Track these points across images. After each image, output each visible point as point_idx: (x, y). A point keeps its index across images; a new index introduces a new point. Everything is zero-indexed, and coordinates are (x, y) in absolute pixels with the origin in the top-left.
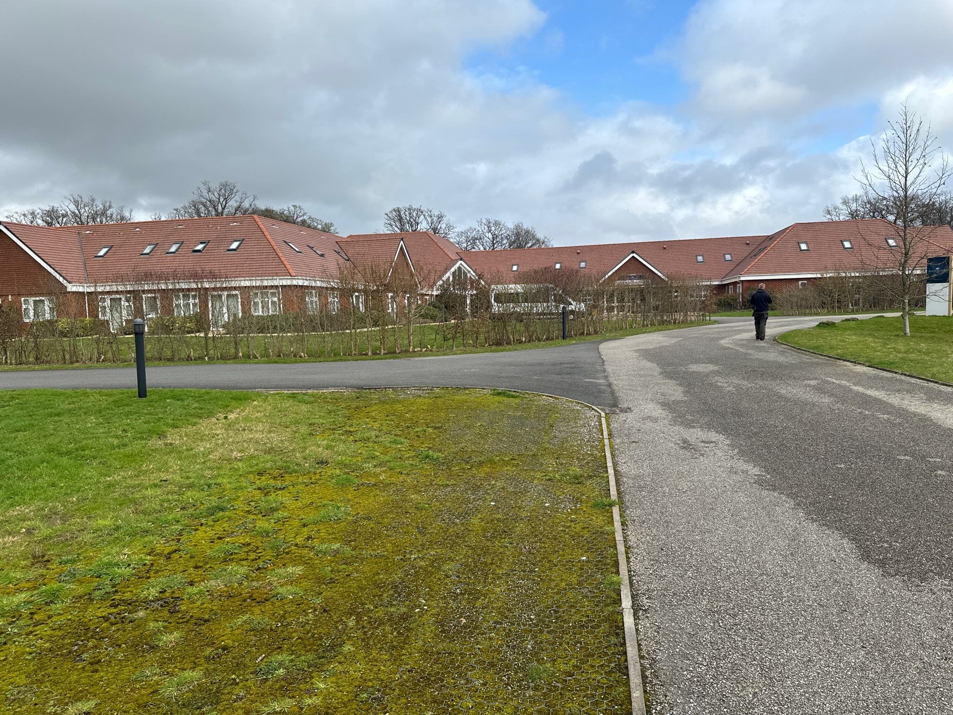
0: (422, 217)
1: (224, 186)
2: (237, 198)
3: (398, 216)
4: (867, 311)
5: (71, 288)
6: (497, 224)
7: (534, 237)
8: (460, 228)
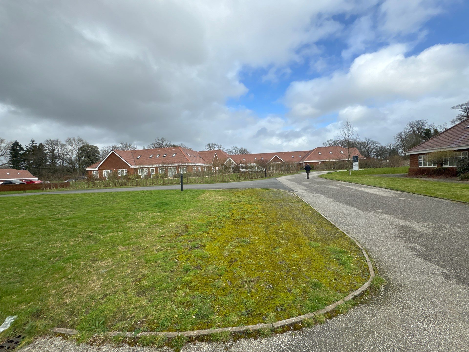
0: (216, 146)
1: (163, 138)
2: (166, 142)
3: (209, 146)
4: (337, 170)
5: (131, 167)
6: (236, 147)
7: (246, 151)
8: (226, 149)
